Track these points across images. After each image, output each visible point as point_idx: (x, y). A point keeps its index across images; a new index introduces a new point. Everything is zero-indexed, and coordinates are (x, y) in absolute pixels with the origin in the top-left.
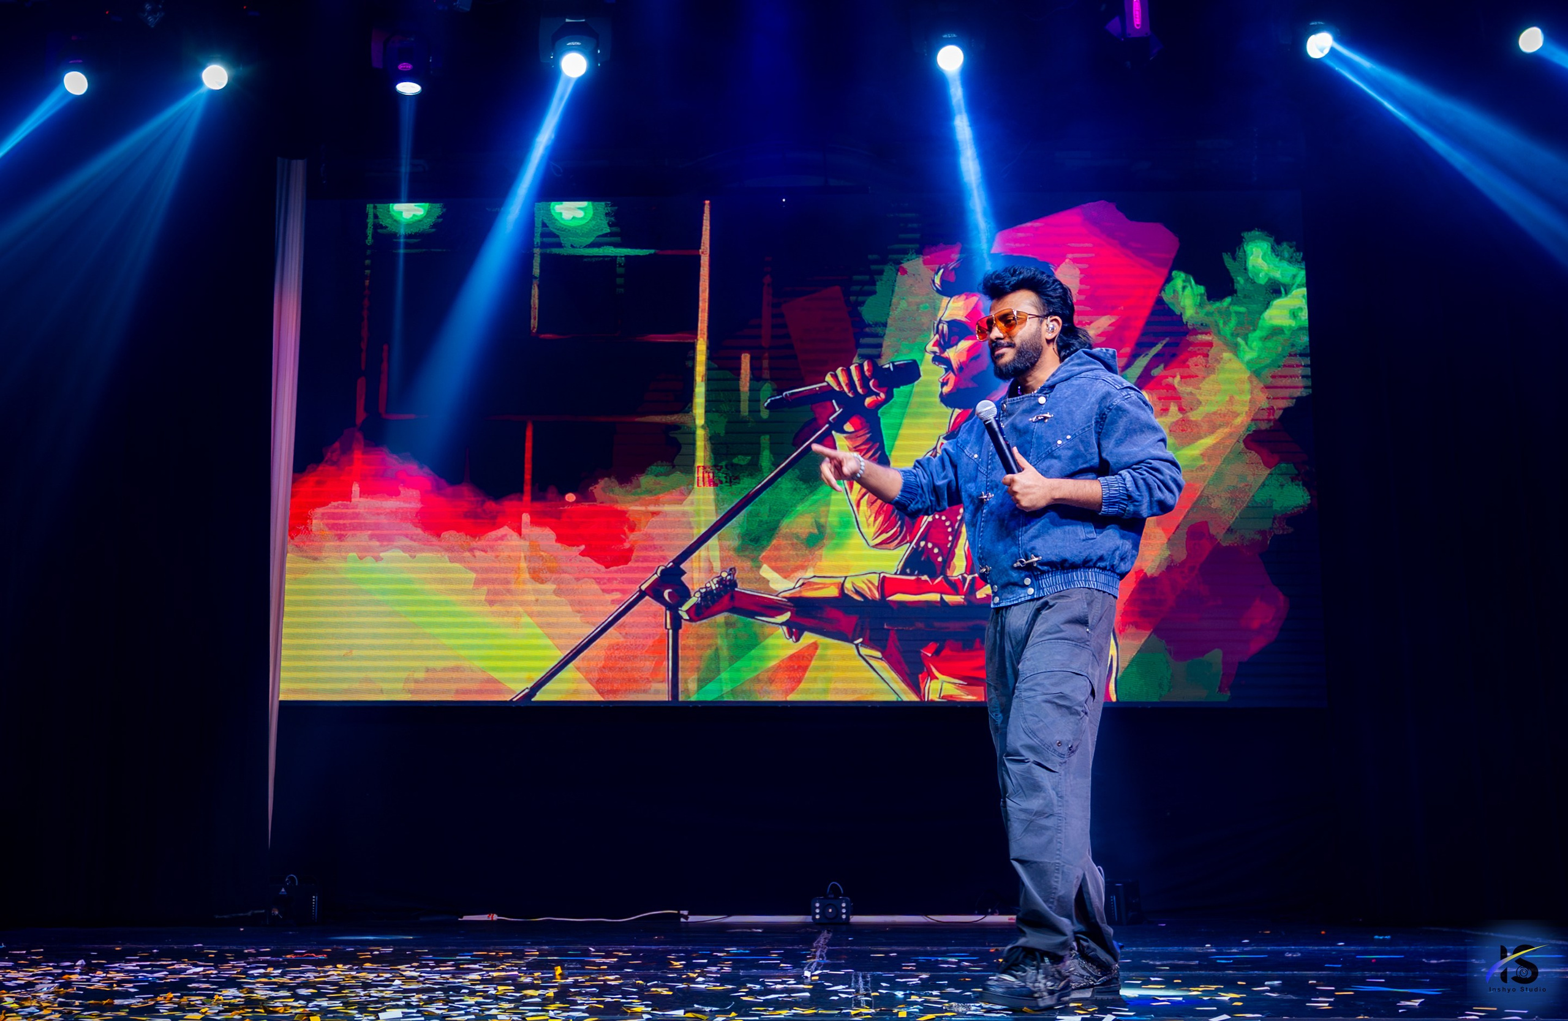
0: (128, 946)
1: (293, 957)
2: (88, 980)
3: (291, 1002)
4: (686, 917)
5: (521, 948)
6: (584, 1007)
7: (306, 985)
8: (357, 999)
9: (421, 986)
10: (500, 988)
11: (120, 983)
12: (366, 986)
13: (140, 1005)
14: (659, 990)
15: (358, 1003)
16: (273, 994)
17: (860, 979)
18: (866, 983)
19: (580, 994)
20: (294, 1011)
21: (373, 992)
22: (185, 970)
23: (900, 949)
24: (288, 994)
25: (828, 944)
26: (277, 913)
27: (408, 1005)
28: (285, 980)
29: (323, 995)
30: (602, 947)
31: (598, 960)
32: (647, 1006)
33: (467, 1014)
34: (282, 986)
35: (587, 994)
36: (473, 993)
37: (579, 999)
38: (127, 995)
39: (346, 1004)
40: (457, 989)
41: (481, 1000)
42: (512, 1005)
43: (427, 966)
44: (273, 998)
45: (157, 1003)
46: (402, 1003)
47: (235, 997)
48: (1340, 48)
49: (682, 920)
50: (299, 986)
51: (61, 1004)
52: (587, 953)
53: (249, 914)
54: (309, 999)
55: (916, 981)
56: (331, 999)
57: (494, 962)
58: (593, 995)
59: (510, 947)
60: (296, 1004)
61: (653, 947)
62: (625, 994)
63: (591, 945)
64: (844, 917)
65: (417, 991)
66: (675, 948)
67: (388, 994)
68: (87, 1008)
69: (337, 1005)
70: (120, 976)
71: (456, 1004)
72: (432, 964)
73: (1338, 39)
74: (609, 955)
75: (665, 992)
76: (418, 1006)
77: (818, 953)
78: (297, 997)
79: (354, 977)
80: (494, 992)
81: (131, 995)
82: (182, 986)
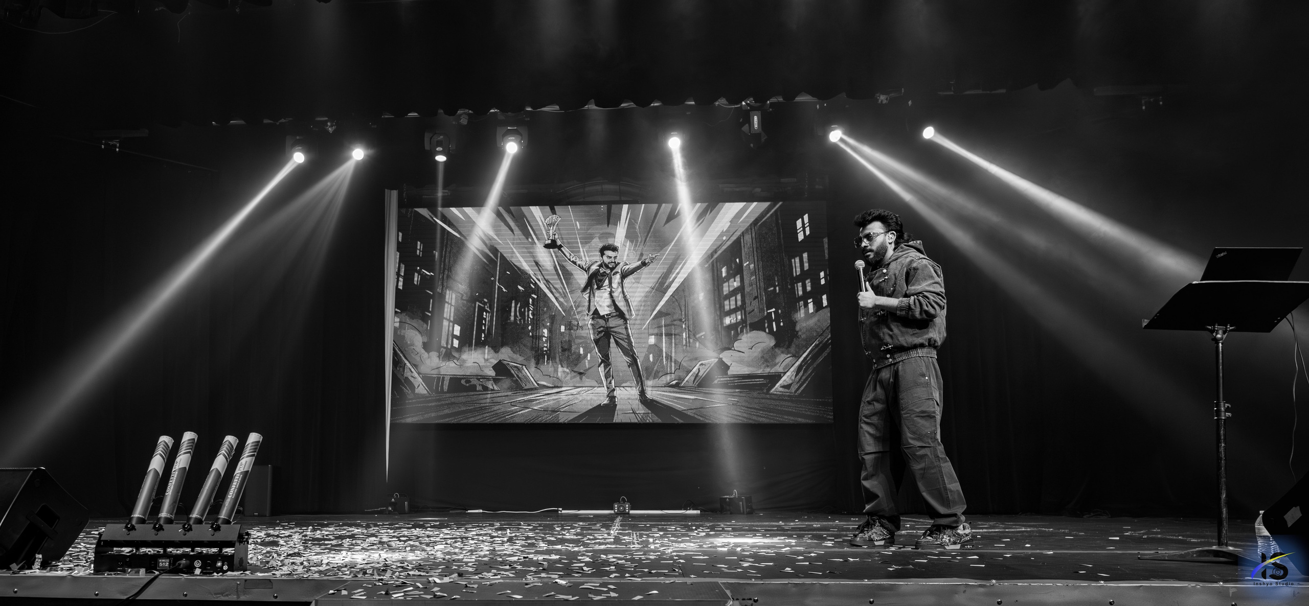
0: (329, 522)
1: (398, 526)
2: (314, 534)
3: (398, 542)
4: (561, 511)
5: (492, 522)
6: (519, 545)
7: (404, 536)
8: (425, 542)
9: (451, 536)
10: (484, 537)
11: (327, 535)
12: (428, 536)
13: (336, 543)
14: (551, 538)
15: (426, 543)
16: (391, 539)
17: (634, 534)
18: (637, 536)
19: (518, 540)
20: (399, 546)
21: (432, 539)
22: (354, 531)
23: (651, 523)
24: (397, 539)
25: (620, 522)
26: (390, 509)
27: (446, 544)
28: (395, 534)
29: (411, 540)
30: (526, 522)
31: (524, 527)
32: (546, 544)
33: (471, 547)
34: (394, 537)
35: (520, 539)
36: (473, 539)
37: (517, 542)
38: (330, 540)
39: (421, 543)
40: (467, 538)
41: (476, 542)
42: (490, 544)
43: (454, 529)
44: (390, 541)
45: (343, 543)
46: (444, 543)
47: (375, 541)
48: (846, 138)
49: (559, 512)
50: (401, 537)
51: (303, 543)
52: (520, 525)
53: (379, 509)
54: (405, 541)
55: (658, 535)
56: (414, 541)
57: (481, 528)
58: (523, 540)
59: (488, 522)
60: (400, 543)
61: (548, 523)
62: (536, 540)
63: (522, 521)
64: (627, 511)
65: (450, 539)
66: (557, 523)
67: (438, 539)
68: (314, 545)
69: (417, 544)
70: (327, 533)
71: (466, 543)
72: (455, 528)
73: (845, 133)
74: (529, 525)
75: (553, 539)
76: (450, 544)
77: (617, 525)
78: (400, 541)
79: (423, 533)
80: (482, 539)
81: (332, 540)
82: (353, 537)
